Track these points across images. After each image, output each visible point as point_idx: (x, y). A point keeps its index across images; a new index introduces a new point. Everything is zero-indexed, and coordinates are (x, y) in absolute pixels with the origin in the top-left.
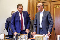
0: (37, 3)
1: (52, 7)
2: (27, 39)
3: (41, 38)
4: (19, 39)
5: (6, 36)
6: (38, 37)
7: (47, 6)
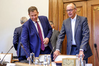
0: (64, 3)
1: (90, 9)
2: (49, 62)
3: (73, 61)
4: (36, 62)
5: (15, 57)
6: (66, 59)
7: (81, 7)
